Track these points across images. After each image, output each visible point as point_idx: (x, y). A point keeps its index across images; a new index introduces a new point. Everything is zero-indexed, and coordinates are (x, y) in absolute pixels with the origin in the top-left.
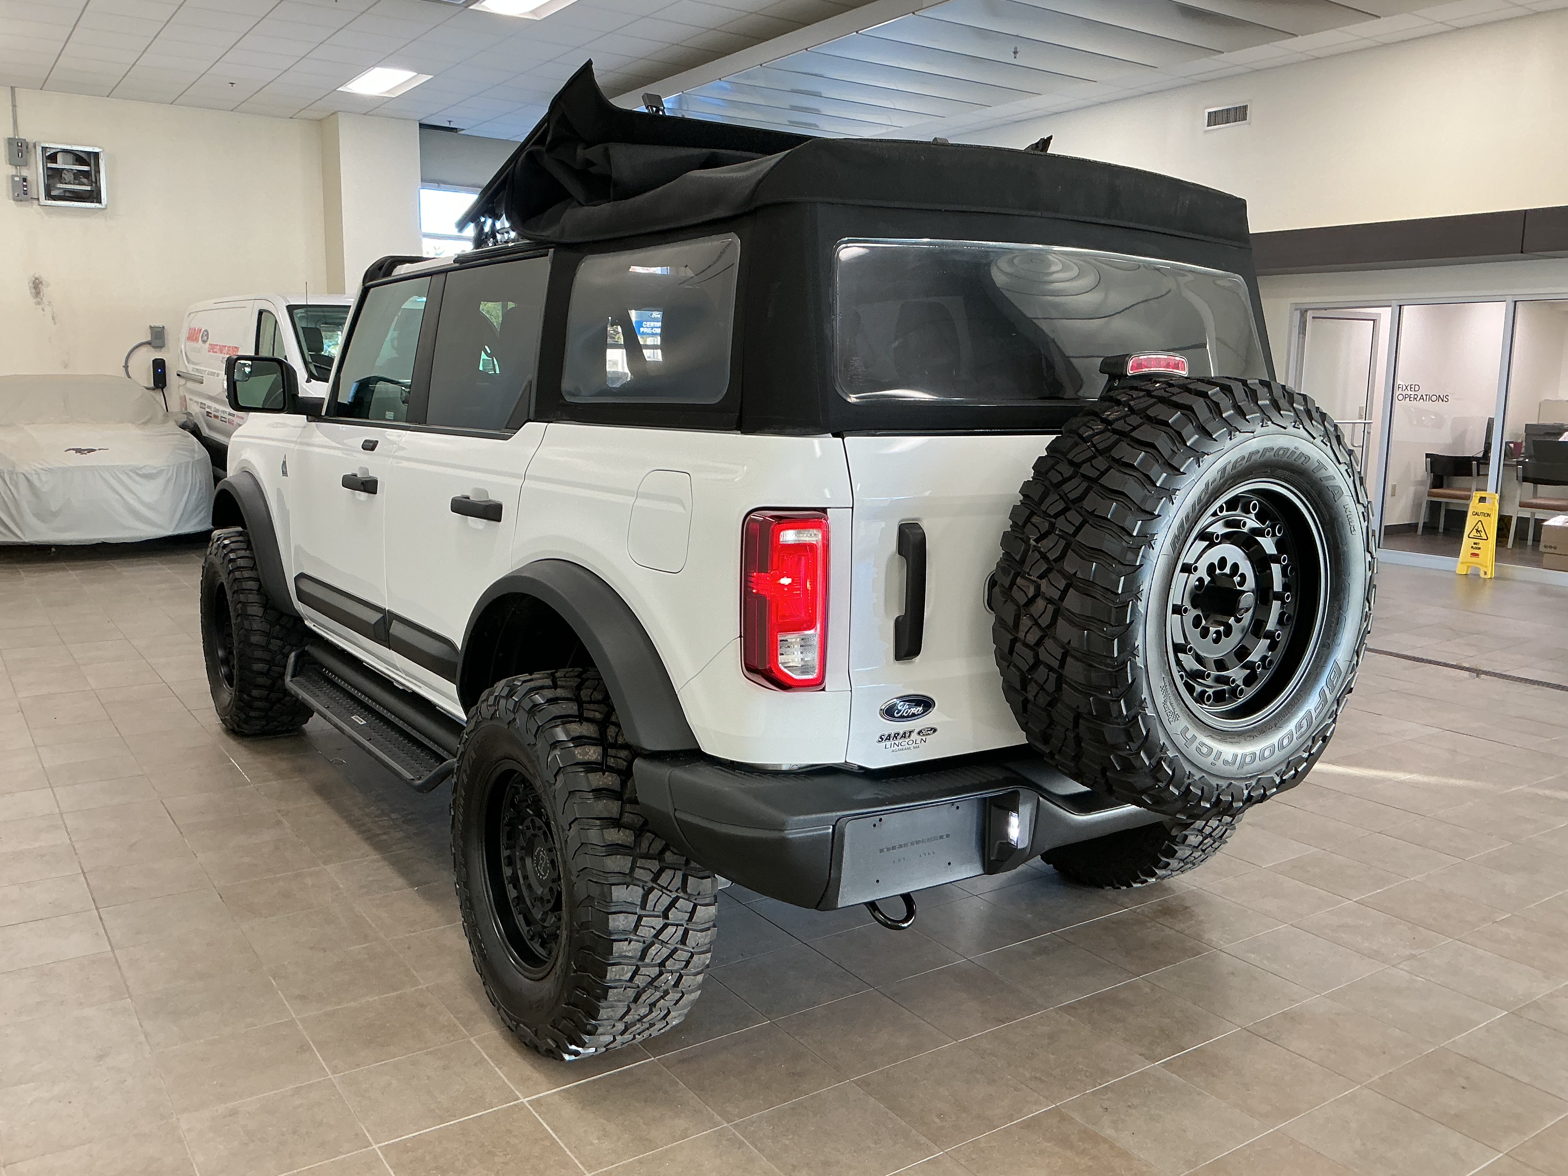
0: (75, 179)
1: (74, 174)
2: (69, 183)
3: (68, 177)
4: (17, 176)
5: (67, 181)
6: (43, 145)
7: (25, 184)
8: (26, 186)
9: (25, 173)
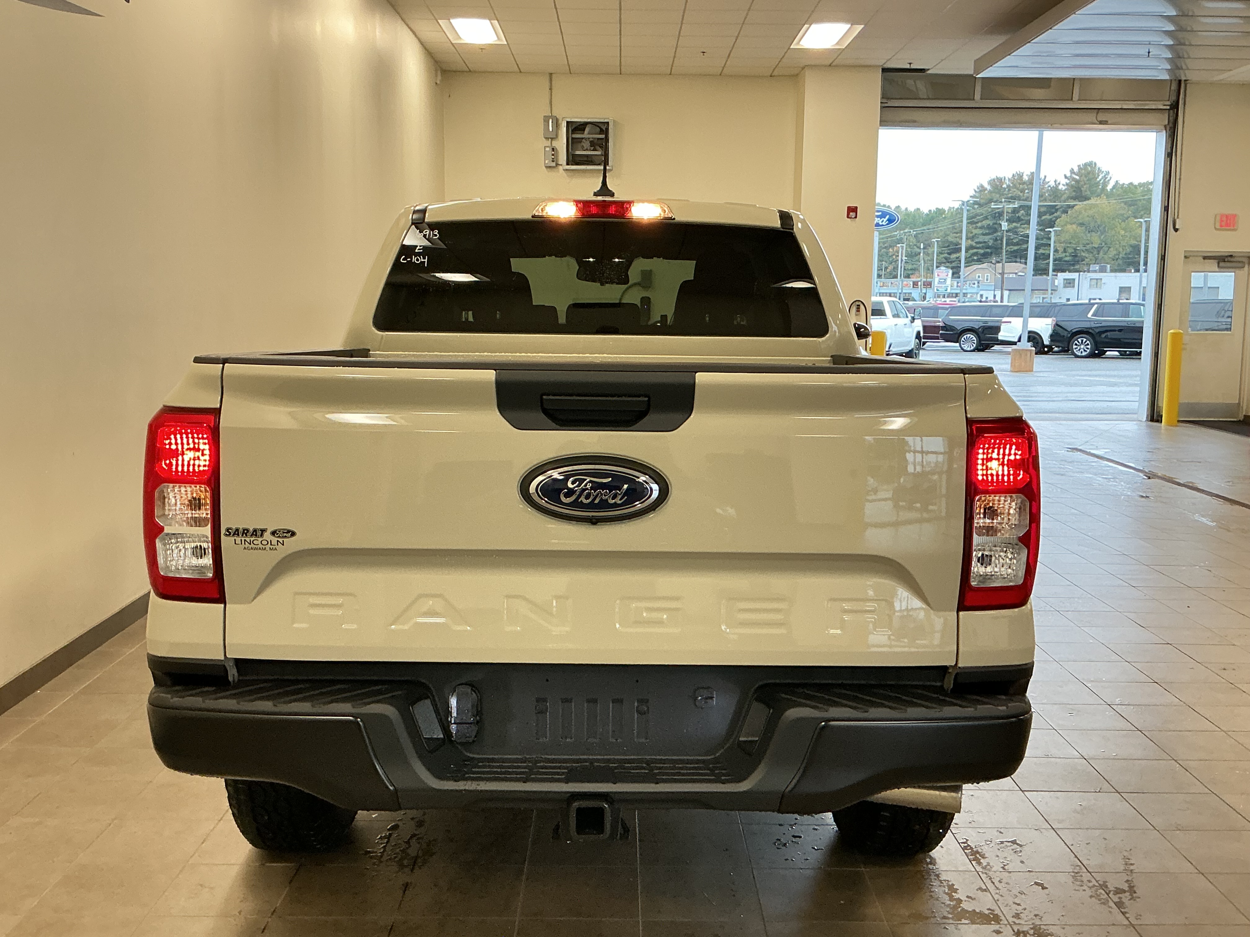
0: (591, 146)
1: (591, 142)
2: (587, 150)
3: (587, 144)
4: (548, 147)
5: (585, 148)
6: (569, 120)
7: (553, 153)
8: (553, 155)
9: (555, 144)
